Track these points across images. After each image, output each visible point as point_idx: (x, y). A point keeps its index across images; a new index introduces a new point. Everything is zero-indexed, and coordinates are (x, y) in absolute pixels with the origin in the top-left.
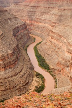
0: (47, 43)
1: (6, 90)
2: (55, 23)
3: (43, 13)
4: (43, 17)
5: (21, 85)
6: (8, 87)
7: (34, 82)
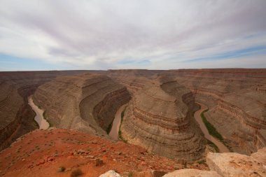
0: (216, 112)
1: (180, 151)
2: (223, 93)
3: (208, 84)
4: (209, 87)
5: (194, 150)
6: (182, 149)
7: (207, 149)
